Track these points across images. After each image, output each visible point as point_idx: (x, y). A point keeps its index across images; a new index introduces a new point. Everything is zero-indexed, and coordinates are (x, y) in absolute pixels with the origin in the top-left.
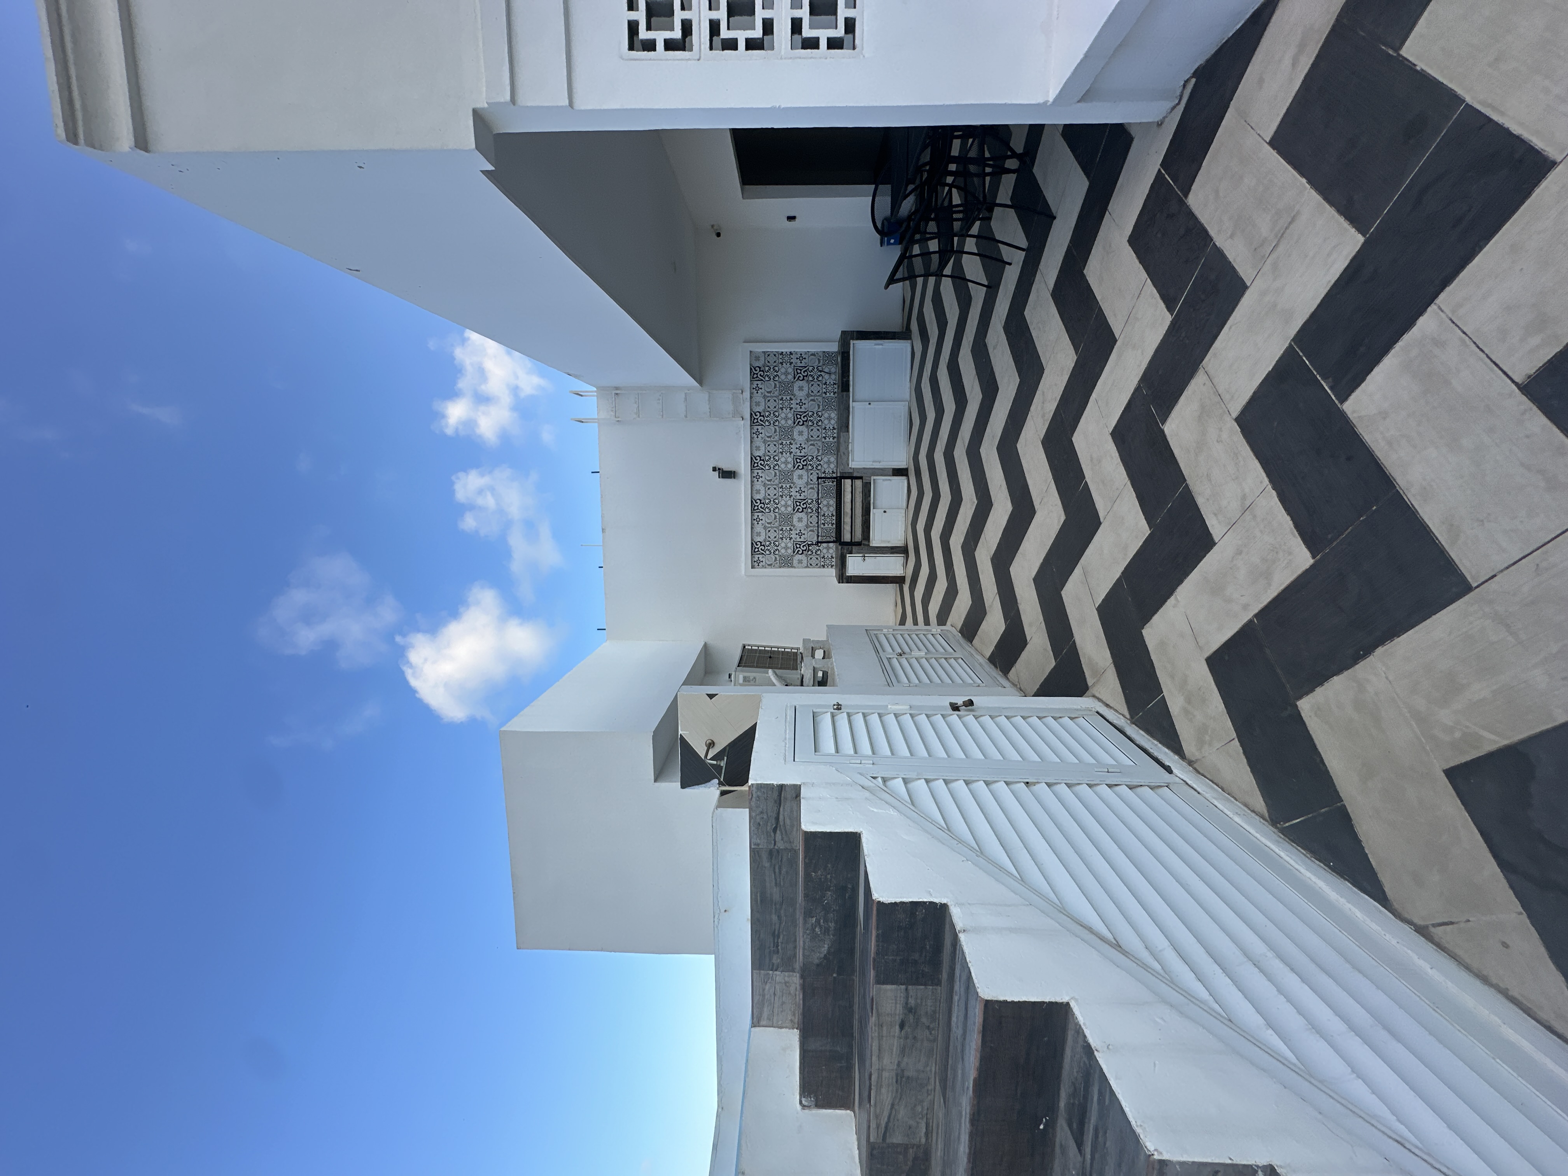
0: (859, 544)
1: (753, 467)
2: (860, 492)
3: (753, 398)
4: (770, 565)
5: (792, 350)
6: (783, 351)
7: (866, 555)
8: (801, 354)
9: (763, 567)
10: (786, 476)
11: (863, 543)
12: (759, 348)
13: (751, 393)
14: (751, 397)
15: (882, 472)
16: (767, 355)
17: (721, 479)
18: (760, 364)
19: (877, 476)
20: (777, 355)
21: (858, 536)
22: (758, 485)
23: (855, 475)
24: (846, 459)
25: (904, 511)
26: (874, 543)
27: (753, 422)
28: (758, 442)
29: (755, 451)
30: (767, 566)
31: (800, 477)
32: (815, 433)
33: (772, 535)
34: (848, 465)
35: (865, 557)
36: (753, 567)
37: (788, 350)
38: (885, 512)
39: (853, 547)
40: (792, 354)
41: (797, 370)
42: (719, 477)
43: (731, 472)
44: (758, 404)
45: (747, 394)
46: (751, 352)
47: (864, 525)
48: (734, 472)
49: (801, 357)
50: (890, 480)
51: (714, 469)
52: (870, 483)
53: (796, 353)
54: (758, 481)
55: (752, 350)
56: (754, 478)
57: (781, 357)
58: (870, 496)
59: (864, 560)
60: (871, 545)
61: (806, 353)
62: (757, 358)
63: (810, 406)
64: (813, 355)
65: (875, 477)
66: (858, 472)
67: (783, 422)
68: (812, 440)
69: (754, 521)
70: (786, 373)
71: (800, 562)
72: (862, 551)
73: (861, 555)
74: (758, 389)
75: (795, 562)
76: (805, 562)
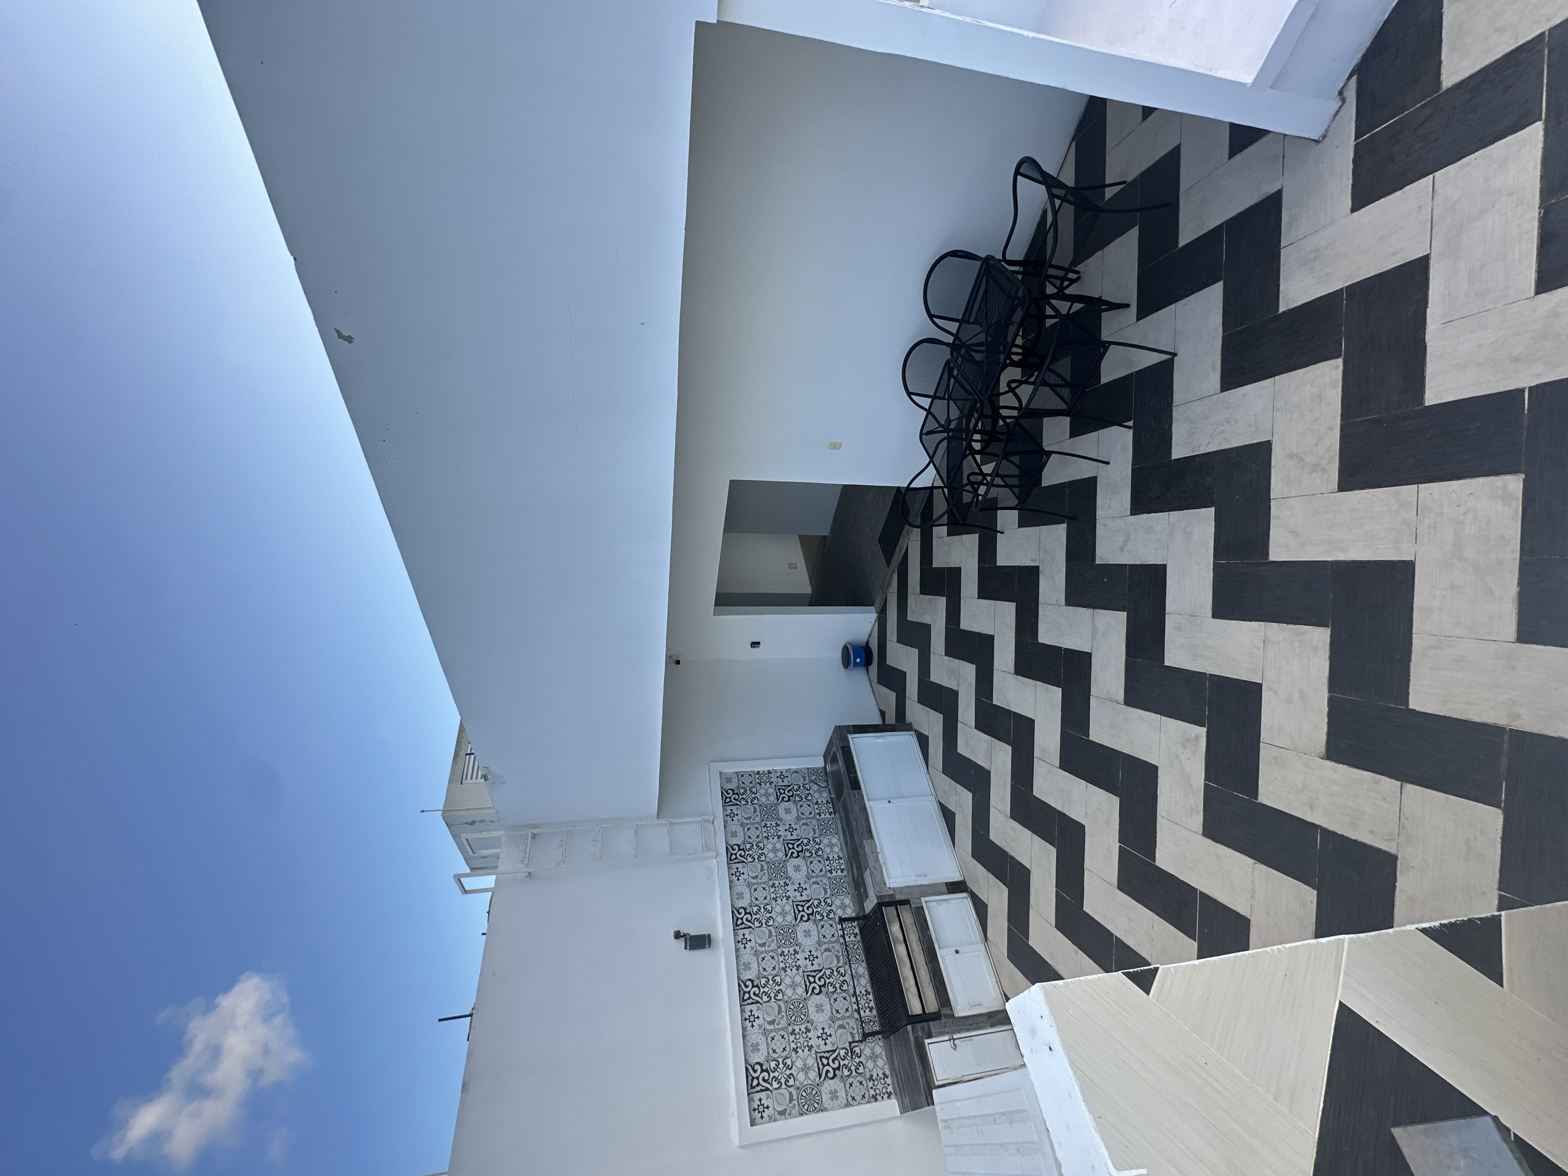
0: (936, 1016)
1: (737, 925)
2: (912, 925)
3: (728, 828)
4: (782, 1113)
5: (770, 769)
6: (759, 770)
7: (955, 1036)
8: (782, 773)
9: (772, 1119)
10: (787, 935)
11: (942, 1012)
12: (730, 768)
13: (725, 822)
14: (725, 827)
15: (932, 890)
16: (740, 776)
17: (688, 952)
18: (733, 786)
19: (928, 895)
20: (753, 775)
21: (932, 1005)
22: (747, 956)
23: (898, 897)
24: (879, 876)
25: (982, 947)
26: (961, 1009)
27: (731, 859)
28: (741, 887)
29: (736, 900)
30: (777, 1116)
31: (807, 934)
32: (816, 866)
33: (778, 1045)
34: (885, 884)
35: (954, 1040)
36: (753, 1123)
37: (766, 769)
38: (957, 952)
39: (931, 1023)
40: (771, 773)
41: (779, 791)
42: (686, 948)
43: (704, 936)
44: (734, 834)
45: (720, 822)
46: (721, 773)
47: (934, 978)
48: (709, 936)
49: (782, 776)
50: (946, 900)
51: (678, 935)
52: (922, 907)
53: (776, 771)
54: (745, 948)
55: (724, 771)
56: (741, 943)
57: (757, 776)
58: (928, 928)
59: (955, 1045)
60: (956, 1016)
61: (787, 771)
62: (729, 780)
63: (804, 832)
64: (796, 772)
65: (927, 899)
66: (901, 893)
67: (771, 855)
68: (813, 877)
69: (748, 1020)
70: (766, 795)
71: (834, 1095)
72: (946, 1029)
73: (947, 1038)
74: (732, 816)
75: (826, 1097)
76: (842, 1094)
